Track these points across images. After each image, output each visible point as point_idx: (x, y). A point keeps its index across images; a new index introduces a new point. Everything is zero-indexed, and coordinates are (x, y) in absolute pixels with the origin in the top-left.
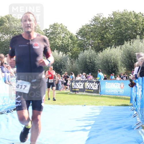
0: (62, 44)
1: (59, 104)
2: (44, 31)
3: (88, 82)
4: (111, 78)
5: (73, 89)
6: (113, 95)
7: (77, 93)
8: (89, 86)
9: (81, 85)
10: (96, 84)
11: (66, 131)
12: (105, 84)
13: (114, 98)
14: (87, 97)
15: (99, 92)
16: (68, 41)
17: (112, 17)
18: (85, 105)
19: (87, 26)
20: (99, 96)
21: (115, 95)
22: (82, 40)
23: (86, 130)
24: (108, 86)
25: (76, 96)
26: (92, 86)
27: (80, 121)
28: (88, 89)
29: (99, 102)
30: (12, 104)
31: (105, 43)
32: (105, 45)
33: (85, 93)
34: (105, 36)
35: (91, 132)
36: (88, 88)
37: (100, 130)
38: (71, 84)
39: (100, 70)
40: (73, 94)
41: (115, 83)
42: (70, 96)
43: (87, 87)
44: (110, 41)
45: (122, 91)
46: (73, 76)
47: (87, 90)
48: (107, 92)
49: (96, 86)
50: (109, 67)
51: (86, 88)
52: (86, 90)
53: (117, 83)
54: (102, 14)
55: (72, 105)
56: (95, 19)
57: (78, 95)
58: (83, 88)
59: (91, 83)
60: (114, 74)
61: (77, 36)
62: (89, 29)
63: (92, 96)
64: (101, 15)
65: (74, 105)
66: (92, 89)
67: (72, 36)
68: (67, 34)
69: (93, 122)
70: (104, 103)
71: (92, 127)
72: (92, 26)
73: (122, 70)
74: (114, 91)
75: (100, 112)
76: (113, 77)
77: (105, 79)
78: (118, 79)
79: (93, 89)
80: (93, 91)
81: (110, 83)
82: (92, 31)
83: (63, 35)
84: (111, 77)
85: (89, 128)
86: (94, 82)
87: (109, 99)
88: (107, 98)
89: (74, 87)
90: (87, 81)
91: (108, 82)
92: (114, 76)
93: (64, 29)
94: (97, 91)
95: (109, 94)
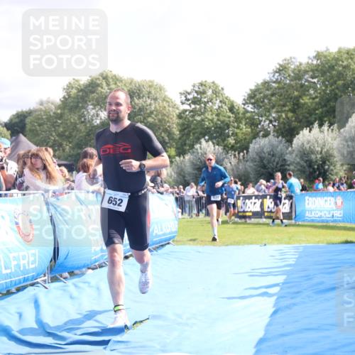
3: (270, 198)
5: (240, 212)
6: (322, 222)
7: (247, 220)
8: (271, 206)
9: (256, 205)
10: (287, 201)
12: (305, 200)
13: (323, 227)
15: (294, 217)
17: (315, 62)
18: (265, 245)
19: (266, 84)
20: (293, 225)
22: (254, 113)
23: (271, 295)
24: (310, 203)
25: (246, 226)
27: (256, 277)
28: (271, 212)
29: (293, 236)
32: (300, 122)
34: (301, 101)
35: (280, 297)
36: (269, 210)
37: (298, 292)
40: (240, 223)
41: (325, 198)
43: (268, 207)
44: (311, 113)
45: (339, 214)
47: (269, 214)
48: (310, 216)
49: (286, 205)
50: (310, 166)
51: (266, 209)
52: (266, 214)
53: (329, 198)
54: (294, 58)
55: (240, 245)
56: (280, 70)
57: (249, 224)
60: (321, 179)
62: (268, 90)
64: (293, 60)
65: (243, 245)
68: (225, 103)
69: (281, 279)
70: (304, 239)
71: (281, 289)
72: (274, 85)
74: (323, 215)
75: (297, 256)
76: (321, 186)
81: (314, 199)
82: (273, 95)
84: (317, 186)
85: (276, 290)
87: (314, 230)
88: (309, 229)
89: (242, 208)
91: (310, 196)
93: (217, 92)
94: (288, 216)
95: (313, 221)
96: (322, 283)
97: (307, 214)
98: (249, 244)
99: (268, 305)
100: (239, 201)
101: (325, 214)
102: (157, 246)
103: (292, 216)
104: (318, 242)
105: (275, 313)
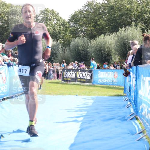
0: (53, 31)
1: (50, 94)
3: (80, 72)
4: (104, 67)
5: (65, 78)
6: (107, 85)
7: (68, 82)
8: (81, 76)
9: (73, 74)
10: (89, 73)
11: (57, 122)
12: (98, 73)
13: (107, 88)
14: (79, 86)
16: (60, 28)
17: (106, 2)
18: (77, 96)
19: (80, 12)
20: (92, 86)
21: (108, 85)
22: (74, 27)
23: (78, 122)
24: (101, 75)
25: (67, 85)
26: (85, 76)
28: (81, 78)
29: (91, 92)
31: (99, 30)
32: (98, 32)
33: (77, 83)
34: (99, 23)
35: (83, 123)
36: (80, 77)
37: (93, 120)
38: (63, 73)
39: (94, 58)
40: (65, 84)
41: (109, 72)
42: (62, 85)
43: (79, 76)
44: (103, 28)
45: (115, 81)
46: (65, 64)
47: (79, 80)
48: (101, 81)
49: (89, 75)
50: (102, 55)
52: (78, 79)
53: (111, 73)
55: (64, 95)
57: (70, 84)
58: (74, 77)
59: (83, 73)
60: (107, 62)
61: (69, 22)
62: (81, 15)
63: (84, 85)
66: (84, 78)
67: (64, 23)
68: (59, 21)
69: (85, 113)
70: (97, 93)
71: (84, 119)
72: (85, 12)
73: (116, 59)
74: (107, 81)
75: (93, 102)
76: (106, 66)
77: (98, 68)
78: (112, 68)
79: (86, 78)
80: (85, 80)
81: (103, 72)
82: (85, 17)
83: (55, 22)
85: (81, 119)
86: (87, 71)
87: (102, 89)
88: (99, 88)
89: (65, 76)
90: (79, 70)
91: (101, 71)
92: (108, 64)
93: (56, 16)
94: (89, 81)
95: (102, 84)
96: (105, 116)
97: (99, 81)
98: (68, 95)
99: (77, 127)
100: (64, 72)
101: (108, 81)
102: (21, 94)
103: (91, 81)
104: (104, 95)
105: (80, 131)
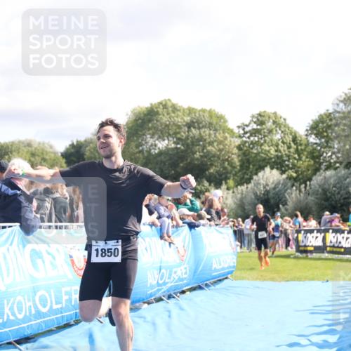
1: (273, 279)
2: (239, 127)
3: (332, 233)
5: (301, 246)
7: (309, 254)
8: (334, 241)
9: (318, 239)
14: (331, 263)
18: (328, 281)
25: (307, 261)
26: (342, 241)
30: (176, 282)
33: (326, 255)
36: (332, 245)
40: (301, 258)
42: (296, 261)
43: (331, 242)
47: (331, 249)
51: (328, 244)
52: (328, 249)
55: (301, 281)
56: (345, 100)
59: (338, 234)
63: (341, 260)
65: (304, 281)
66: (340, 245)
72: (338, 115)
79: (344, 246)
80: (343, 250)
83: (278, 136)
86: (346, 232)
89: (303, 242)
90: (329, 229)
98: (310, 279)
100: (300, 235)
102: (215, 280)
